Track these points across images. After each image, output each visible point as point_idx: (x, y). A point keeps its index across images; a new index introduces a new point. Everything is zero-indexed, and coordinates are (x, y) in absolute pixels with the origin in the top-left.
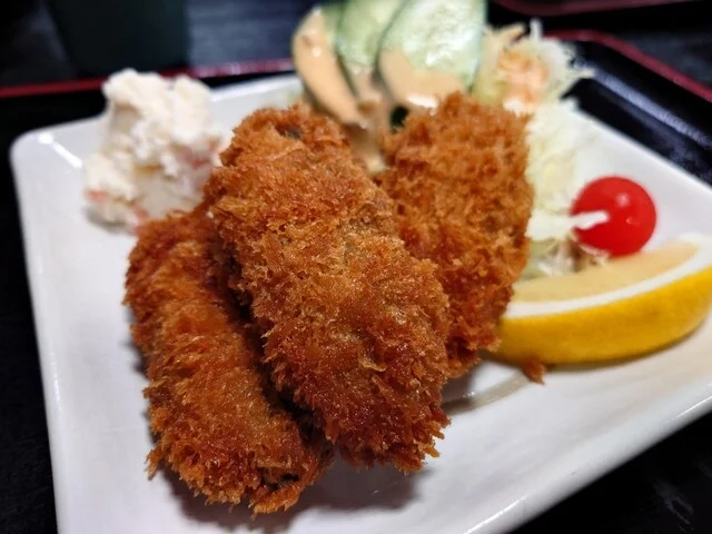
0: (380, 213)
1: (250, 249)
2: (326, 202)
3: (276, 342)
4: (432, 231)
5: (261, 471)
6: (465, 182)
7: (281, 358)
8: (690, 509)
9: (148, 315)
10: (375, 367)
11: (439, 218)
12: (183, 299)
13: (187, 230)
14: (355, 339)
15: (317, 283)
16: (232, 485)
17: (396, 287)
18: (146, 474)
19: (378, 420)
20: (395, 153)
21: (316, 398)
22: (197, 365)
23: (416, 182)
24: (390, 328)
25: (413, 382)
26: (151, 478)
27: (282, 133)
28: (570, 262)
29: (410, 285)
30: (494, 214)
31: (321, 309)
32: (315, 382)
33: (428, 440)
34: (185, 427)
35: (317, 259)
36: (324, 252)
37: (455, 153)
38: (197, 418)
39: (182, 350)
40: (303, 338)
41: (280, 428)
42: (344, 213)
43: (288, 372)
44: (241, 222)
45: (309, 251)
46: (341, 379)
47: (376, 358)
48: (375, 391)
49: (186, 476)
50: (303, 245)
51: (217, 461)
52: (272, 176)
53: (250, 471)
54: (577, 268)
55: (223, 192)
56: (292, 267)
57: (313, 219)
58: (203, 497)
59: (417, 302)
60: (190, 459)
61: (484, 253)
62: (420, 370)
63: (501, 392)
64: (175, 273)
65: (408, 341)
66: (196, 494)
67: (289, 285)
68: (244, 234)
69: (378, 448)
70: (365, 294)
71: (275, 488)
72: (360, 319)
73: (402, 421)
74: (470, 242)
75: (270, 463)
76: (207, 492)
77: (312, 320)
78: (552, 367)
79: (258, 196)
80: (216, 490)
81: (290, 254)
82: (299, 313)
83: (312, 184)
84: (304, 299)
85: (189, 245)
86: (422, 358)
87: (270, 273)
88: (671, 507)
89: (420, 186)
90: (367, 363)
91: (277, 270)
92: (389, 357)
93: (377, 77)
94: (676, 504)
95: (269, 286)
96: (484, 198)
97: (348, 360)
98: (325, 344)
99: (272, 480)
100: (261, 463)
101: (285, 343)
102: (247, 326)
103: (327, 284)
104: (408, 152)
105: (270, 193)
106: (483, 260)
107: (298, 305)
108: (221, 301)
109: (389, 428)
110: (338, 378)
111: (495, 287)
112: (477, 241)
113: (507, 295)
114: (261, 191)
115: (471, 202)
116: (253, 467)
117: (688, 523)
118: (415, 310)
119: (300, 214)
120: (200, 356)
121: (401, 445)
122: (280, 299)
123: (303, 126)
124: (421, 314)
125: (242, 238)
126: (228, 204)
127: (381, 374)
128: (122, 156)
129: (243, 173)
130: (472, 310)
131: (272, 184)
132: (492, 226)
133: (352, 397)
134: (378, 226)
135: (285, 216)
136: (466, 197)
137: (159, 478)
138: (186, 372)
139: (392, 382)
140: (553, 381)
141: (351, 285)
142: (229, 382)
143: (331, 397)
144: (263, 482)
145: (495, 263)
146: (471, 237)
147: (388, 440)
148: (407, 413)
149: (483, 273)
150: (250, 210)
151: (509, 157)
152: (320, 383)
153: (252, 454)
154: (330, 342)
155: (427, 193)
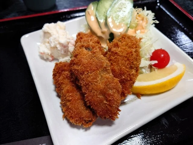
0: (108, 68)
1: (81, 77)
2: (96, 67)
3: (87, 97)
4: (118, 69)
5: (85, 120)
6: (126, 57)
7: (88, 100)
8: (168, 124)
9: (59, 87)
10: (106, 103)
11: (120, 66)
12: (67, 84)
13: (66, 68)
14: (103, 97)
15: (95, 85)
16: (80, 123)
17: (111, 86)
18: (62, 119)
19: (107, 112)
20: (111, 49)
21: (95, 108)
22: (71, 100)
23: (115, 57)
24: (109, 95)
25: (114, 105)
26: (63, 120)
27: (86, 49)
28: (149, 70)
29: (114, 85)
30: (132, 65)
31: (96, 91)
32: (95, 105)
33: (117, 115)
34: (70, 112)
35: (95, 80)
36: (96, 79)
37: (124, 49)
38: (72, 110)
39: (68, 96)
40: (92, 97)
41: (88, 112)
42: (100, 69)
43: (90, 103)
44: (79, 71)
45: (93, 79)
46: (100, 104)
47: (107, 101)
48: (107, 107)
49: (71, 121)
50: (92, 77)
51: (77, 119)
52: (85, 61)
53: (83, 120)
54: (151, 71)
55: (74, 64)
56: (90, 82)
57: (94, 71)
58: (74, 124)
59: (115, 89)
60: (72, 118)
61: (129, 74)
62: (115, 103)
63: (132, 101)
64: (64, 78)
65: (113, 98)
66: (73, 124)
67: (89, 86)
68: (79, 74)
69: (107, 117)
70: (105, 88)
71: (87, 123)
72: (104, 93)
73: (112, 112)
74: (127, 72)
75: (87, 119)
76: (75, 124)
77: (94, 93)
78: (143, 95)
79: (82, 66)
80: (77, 123)
81: (89, 79)
82: (91, 91)
83: (93, 63)
84: (92, 89)
85: (67, 72)
86: (116, 101)
87: (85, 83)
88: (164, 123)
89: (116, 58)
90: (105, 102)
91: (87, 83)
92: (110, 101)
93: (106, 24)
94: (165, 123)
95: (85, 86)
96: (130, 62)
97: (101, 101)
98: (97, 98)
99: (87, 122)
100: (85, 119)
101: (89, 98)
102: (81, 92)
103: (97, 86)
104: (114, 49)
105: (85, 65)
106: (129, 76)
107: (91, 90)
108: (75, 85)
109: (109, 114)
110: (99, 104)
111: (131, 82)
112: (128, 72)
113: (134, 83)
114: (83, 65)
115: (127, 62)
116: (83, 119)
117: (167, 126)
118: (114, 90)
119: (91, 70)
120: (72, 98)
121: (111, 116)
122: (88, 89)
123: (91, 47)
124: (115, 91)
125: (79, 75)
126: (76, 67)
127: (108, 104)
128: (47, 44)
129: (79, 61)
130: (126, 87)
131: (85, 63)
132: (131, 68)
133: (102, 108)
134: (107, 71)
135: (88, 71)
136: (126, 61)
137: (65, 120)
138: (69, 101)
139: (110, 105)
140: (143, 98)
141: (102, 86)
142: (78, 103)
143: (98, 108)
144: (85, 122)
145: (132, 76)
146: (127, 71)
147: (109, 115)
148: (113, 111)
149: (129, 79)
150: (81, 69)
151: (136, 51)
152: (96, 106)
153: (83, 117)
154: (98, 97)
155: (117, 60)
